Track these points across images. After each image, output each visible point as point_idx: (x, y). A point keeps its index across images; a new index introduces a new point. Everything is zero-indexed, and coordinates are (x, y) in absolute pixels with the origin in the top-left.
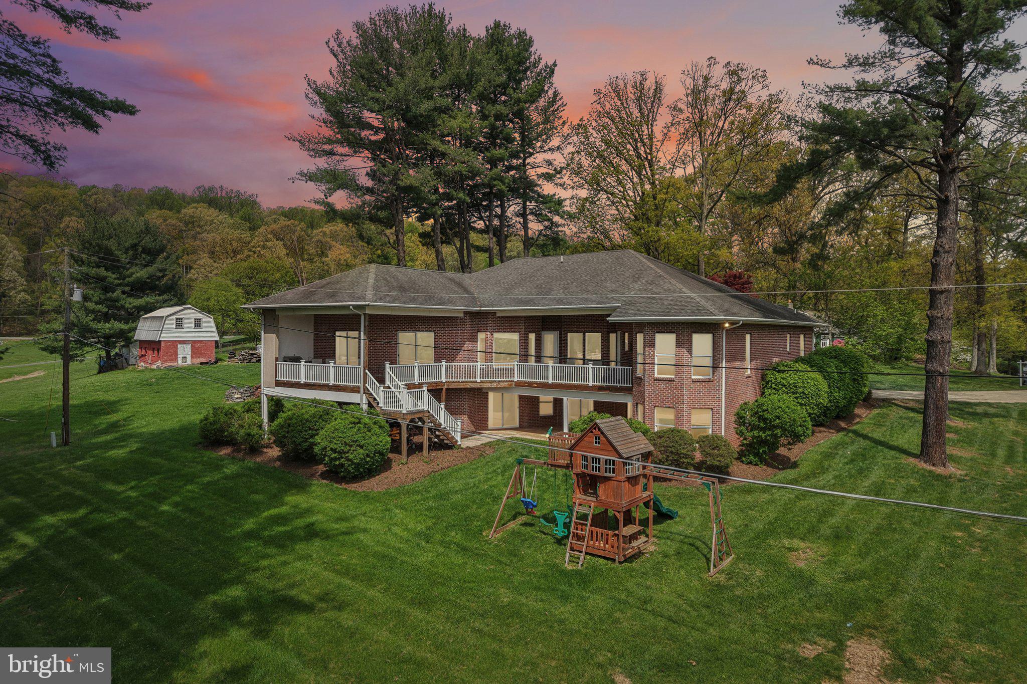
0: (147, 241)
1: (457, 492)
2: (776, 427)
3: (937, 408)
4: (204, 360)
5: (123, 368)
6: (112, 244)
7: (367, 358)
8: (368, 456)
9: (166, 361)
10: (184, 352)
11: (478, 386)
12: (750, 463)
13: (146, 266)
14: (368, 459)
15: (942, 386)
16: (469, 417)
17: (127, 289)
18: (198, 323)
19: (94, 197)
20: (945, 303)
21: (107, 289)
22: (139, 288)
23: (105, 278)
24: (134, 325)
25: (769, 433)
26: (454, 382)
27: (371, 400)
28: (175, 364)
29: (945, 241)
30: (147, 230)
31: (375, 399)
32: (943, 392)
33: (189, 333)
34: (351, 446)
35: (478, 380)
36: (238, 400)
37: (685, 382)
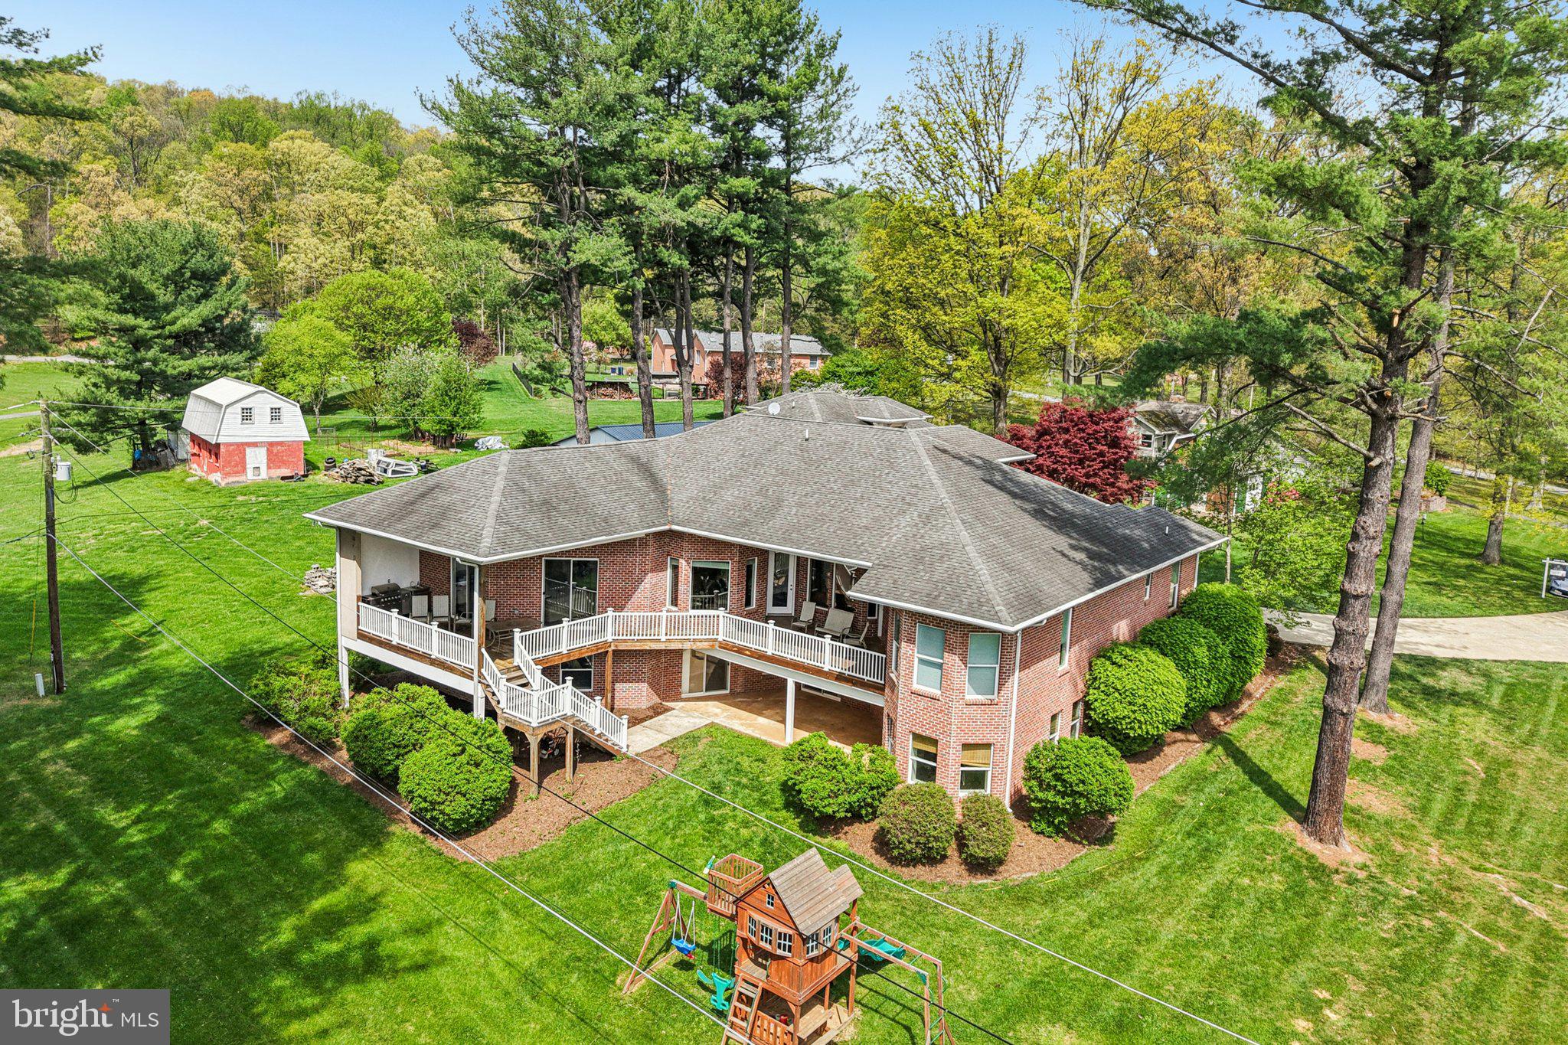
0: (199, 261)
1: (600, 876)
2: (1081, 795)
3: (1334, 762)
4: (287, 472)
5: (167, 468)
6: (142, 274)
7: (483, 631)
8: (473, 806)
9: (227, 475)
10: (256, 458)
11: (662, 646)
12: (1042, 833)
13: (198, 301)
14: (474, 811)
15: (1344, 731)
16: (651, 685)
17: (170, 342)
18: (276, 414)
19: (129, 119)
20: (1361, 612)
21: (139, 344)
22: (187, 341)
23: (134, 328)
24: (181, 403)
25: (1069, 799)
26: (625, 641)
27: (490, 696)
28: (241, 478)
29: (1369, 521)
30: (199, 243)
31: (494, 694)
32: (1345, 740)
33: (262, 429)
34: (448, 794)
35: (663, 638)
36: (324, 590)
37: (955, 704)
